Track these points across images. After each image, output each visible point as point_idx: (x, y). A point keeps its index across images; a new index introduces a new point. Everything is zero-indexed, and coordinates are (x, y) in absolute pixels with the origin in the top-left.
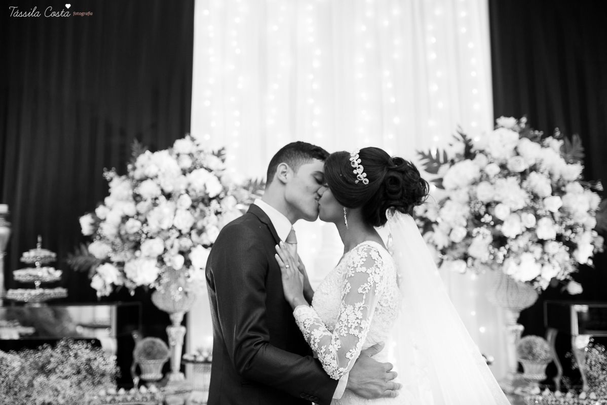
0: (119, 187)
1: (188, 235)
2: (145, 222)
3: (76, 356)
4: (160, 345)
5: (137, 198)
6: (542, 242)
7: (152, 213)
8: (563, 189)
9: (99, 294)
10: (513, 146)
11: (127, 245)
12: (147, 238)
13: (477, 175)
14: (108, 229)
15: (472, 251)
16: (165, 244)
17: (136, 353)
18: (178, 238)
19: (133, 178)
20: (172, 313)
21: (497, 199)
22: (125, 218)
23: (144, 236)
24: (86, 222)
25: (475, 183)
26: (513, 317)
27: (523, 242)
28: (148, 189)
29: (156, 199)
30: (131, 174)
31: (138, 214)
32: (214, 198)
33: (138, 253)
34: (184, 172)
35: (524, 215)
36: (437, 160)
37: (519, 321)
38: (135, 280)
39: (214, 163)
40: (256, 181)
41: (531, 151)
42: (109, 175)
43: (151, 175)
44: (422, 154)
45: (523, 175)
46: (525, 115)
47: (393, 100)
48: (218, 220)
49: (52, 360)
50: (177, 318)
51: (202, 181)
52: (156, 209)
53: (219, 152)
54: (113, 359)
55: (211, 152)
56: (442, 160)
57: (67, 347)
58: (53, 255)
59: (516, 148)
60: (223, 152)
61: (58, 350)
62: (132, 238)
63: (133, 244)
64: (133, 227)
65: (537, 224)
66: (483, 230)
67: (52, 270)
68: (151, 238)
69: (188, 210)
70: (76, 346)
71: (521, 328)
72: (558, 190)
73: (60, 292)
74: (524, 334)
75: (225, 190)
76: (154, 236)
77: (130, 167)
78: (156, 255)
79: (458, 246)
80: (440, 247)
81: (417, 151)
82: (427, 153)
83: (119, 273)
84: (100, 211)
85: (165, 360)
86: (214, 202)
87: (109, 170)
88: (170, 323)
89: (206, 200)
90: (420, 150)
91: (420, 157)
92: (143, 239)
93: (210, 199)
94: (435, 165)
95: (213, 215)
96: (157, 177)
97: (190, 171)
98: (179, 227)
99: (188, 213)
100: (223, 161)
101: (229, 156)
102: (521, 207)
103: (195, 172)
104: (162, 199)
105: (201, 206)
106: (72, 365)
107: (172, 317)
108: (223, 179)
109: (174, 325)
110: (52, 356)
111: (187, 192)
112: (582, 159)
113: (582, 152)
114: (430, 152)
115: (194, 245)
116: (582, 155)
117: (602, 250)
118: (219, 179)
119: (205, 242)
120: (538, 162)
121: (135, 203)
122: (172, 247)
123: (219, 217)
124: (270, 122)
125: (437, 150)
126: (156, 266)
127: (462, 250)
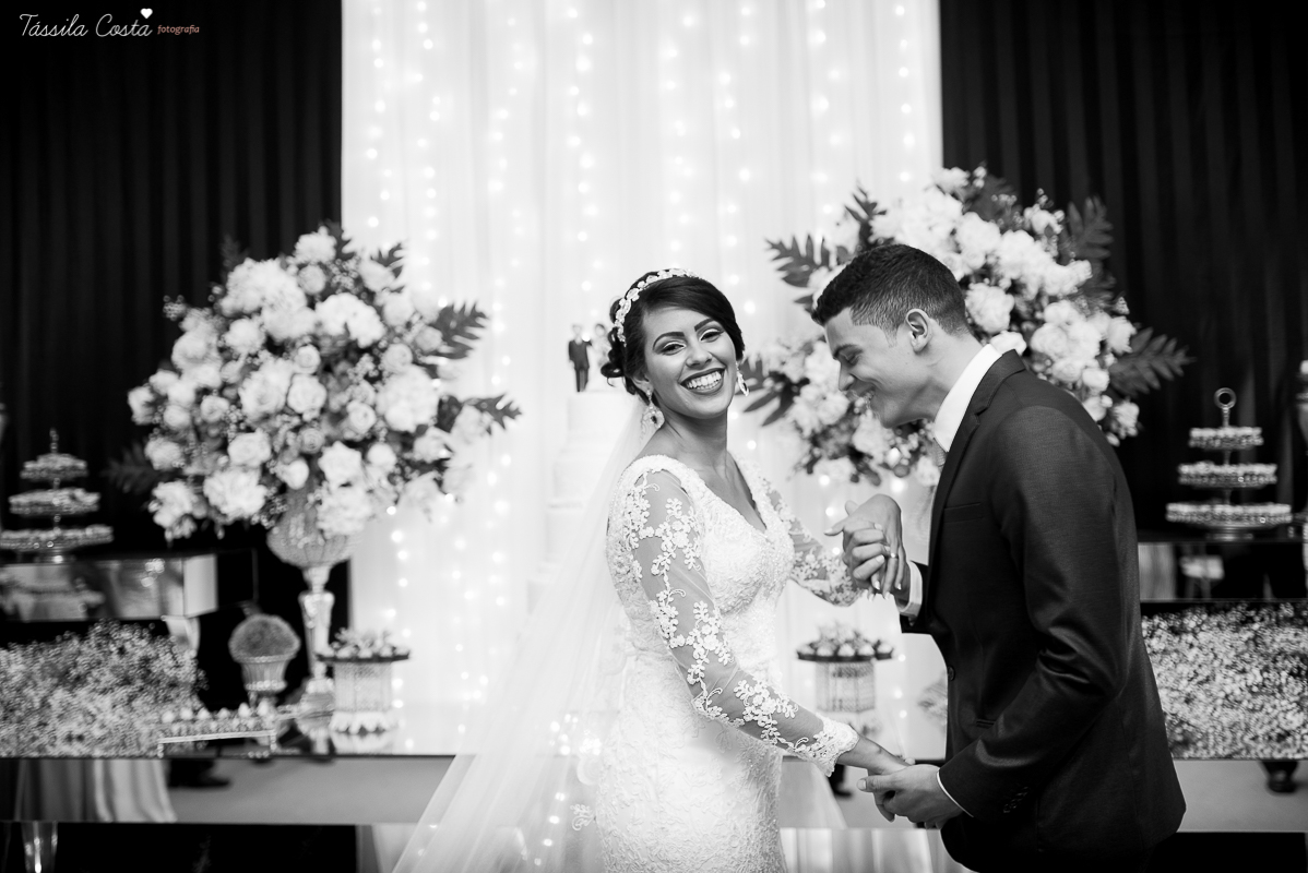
0: (196, 335)
1: (316, 424)
2: (236, 402)
3: (122, 651)
4: (278, 628)
5: (226, 353)
7: (247, 383)
8: (1038, 315)
9: (169, 536)
10: (949, 229)
11: (208, 444)
12: (239, 431)
14: (175, 417)
15: (861, 442)
16: (271, 443)
17: (233, 644)
18: (295, 429)
19: (220, 314)
20: (307, 568)
22: (202, 393)
23: (233, 427)
24: (138, 399)
29: (255, 356)
30: (218, 304)
31: (225, 385)
32: (369, 350)
33: (223, 460)
34: (312, 305)
36: (809, 260)
38: (224, 510)
39: (376, 277)
40: (464, 308)
41: (981, 239)
42: (174, 309)
43: (249, 308)
44: (779, 246)
46: (983, 163)
47: (736, 134)
48: (377, 391)
49: (80, 660)
50: (318, 576)
51: (346, 316)
52: (255, 375)
53: (392, 252)
54: (188, 655)
55: (376, 255)
56: (818, 259)
57: (107, 636)
58: (81, 464)
59: (953, 233)
60: (398, 254)
61: (93, 639)
62: (214, 432)
63: (218, 443)
64: (212, 412)
67: (79, 493)
68: (249, 430)
69: (315, 374)
70: (122, 635)
73: (100, 533)
75: (390, 330)
76: (254, 426)
77: (216, 289)
78: (256, 463)
79: (833, 431)
80: (807, 433)
81: (769, 242)
82: (788, 244)
83: (195, 498)
84: (161, 379)
85: (290, 656)
86: (366, 358)
87: (174, 300)
88: (305, 587)
89: (352, 351)
90: (775, 240)
91: (775, 253)
92: (231, 434)
93: (361, 352)
94: (805, 268)
95: (365, 385)
96: (259, 311)
97: (324, 296)
98: (299, 409)
99: (315, 380)
100: (397, 272)
101: (412, 261)
103: (332, 300)
104: (265, 355)
105: (343, 365)
106: (114, 669)
107: (307, 575)
108: (388, 310)
109: (311, 590)
110: (80, 653)
111: (316, 341)
112: (1105, 247)
113: (1106, 232)
114: (794, 242)
115: (330, 442)
116: (1106, 239)
117: (1133, 432)
118: (380, 311)
119: (349, 435)
120: (991, 260)
121: (219, 363)
122: (285, 446)
123: (378, 385)
124: (496, 186)
125: (809, 238)
126: (260, 483)
127: (844, 440)
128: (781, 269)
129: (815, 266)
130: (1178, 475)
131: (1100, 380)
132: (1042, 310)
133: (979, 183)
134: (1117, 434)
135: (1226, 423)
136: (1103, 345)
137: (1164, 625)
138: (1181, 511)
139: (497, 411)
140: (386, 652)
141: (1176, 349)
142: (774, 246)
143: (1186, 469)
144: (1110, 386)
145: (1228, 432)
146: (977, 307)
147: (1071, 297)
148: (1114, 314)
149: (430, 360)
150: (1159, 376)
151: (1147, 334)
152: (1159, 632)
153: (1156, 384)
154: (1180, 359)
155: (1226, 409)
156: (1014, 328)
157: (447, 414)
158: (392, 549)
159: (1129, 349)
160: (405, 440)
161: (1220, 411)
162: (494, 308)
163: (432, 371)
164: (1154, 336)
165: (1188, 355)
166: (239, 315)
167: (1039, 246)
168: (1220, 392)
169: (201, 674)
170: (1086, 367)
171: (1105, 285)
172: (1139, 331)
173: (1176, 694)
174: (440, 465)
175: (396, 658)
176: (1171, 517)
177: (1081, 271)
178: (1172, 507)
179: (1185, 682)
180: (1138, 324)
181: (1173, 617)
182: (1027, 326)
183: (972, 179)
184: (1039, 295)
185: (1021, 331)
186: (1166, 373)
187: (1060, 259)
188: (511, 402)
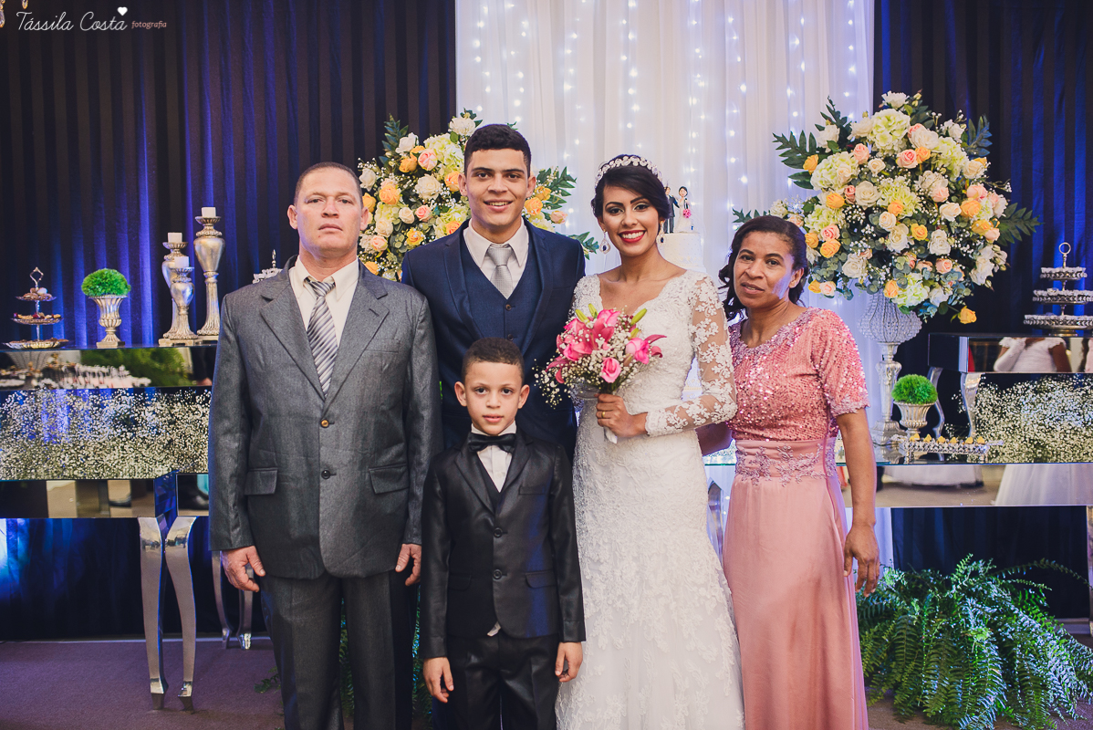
5: (409, 198)
6: (933, 259)
8: (963, 192)
10: (903, 134)
13: (856, 172)
15: (847, 269)
19: (397, 171)
25: (852, 182)
26: (890, 352)
27: (910, 258)
28: (426, 187)
35: (914, 226)
36: (802, 150)
37: (896, 359)
40: (557, 172)
41: (925, 139)
42: (366, 167)
45: (915, 173)
46: (919, 89)
47: (738, 58)
56: (808, 149)
59: (906, 137)
65: (929, 237)
66: (862, 243)
71: (899, 366)
72: (958, 193)
74: (901, 374)
77: (388, 154)
79: (828, 262)
81: (776, 136)
82: (788, 138)
90: (780, 135)
91: (780, 144)
94: (799, 155)
96: (437, 170)
102: (910, 215)
112: (988, 148)
113: (989, 139)
114: (792, 136)
116: (989, 143)
117: (1002, 268)
124: (567, 87)
125: (803, 134)
127: (834, 268)
128: (782, 155)
129: (806, 155)
130: (1033, 296)
131: (994, 234)
132: (965, 188)
133: (916, 103)
135: (1064, 264)
136: (994, 212)
138: (1032, 318)
141: (1032, 216)
142: (779, 139)
143: (1039, 293)
145: (1065, 268)
147: (981, 181)
150: (1022, 233)
151: (1014, 207)
153: (1020, 238)
154: (1035, 223)
155: (1065, 256)
156: (952, 199)
159: (1005, 215)
161: (1061, 257)
164: (1019, 207)
165: (1039, 221)
167: (959, 147)
168: (1060, 245)
170: (988, 226)
172: (1010, 203)
176: (1027, 323)
178: (1028, 316)
180: (1011, 200)
183: (911, 100)
186: (1026, 231)
187: (971, 157)
188: (592, 239)
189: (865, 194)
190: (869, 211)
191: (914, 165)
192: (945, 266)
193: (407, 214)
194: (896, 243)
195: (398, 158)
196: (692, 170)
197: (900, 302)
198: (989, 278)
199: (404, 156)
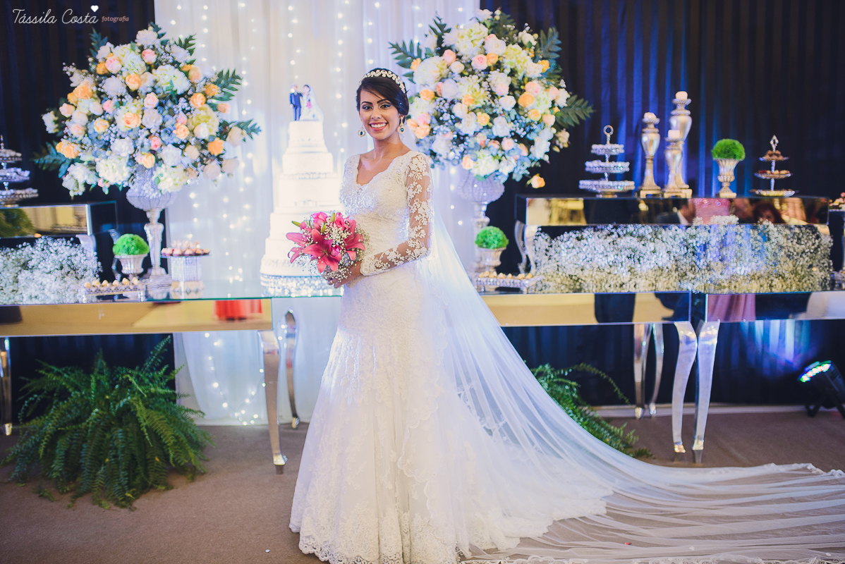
0: (81, 83)
1: (157, 135)
2: (112, 122)
3: (57, 252)
4: (138, 241)
5: (101, 96)
6: (499, 139)
7: (119, 112)
8: (522, 87)
9: (72, 194)
10: (481, 42)
11: (97, 145)
12: (116, 137)
13: (444, 72)
14: (74, 128)
15: (435, 148)
16: (134, 144)
17: (115, 250)
18: (147, 137)
19: (95, 73)
20: (148, 211)
21: (459, 97)
22: (92, 117)
23: (113, 136)
24: (49, 120)
25: (442, 80)
26: (481, 210)
27: (481, 138)
28: (112, 86)
29: (122, 97)
30: (93, 67)
31: (104, 113)
32: (182, 95)
33: (108, 153)
34: (150, 68)
35: (479, 114)
36: (411, 54)
37: (487, 214)
38: (108, 179)
39: (181, 55)
40: (228, 73)
41: (496, 47)
42: (69, 70)
43: (114, 72)
44: (396, 46)
46: (499, 7)
48: (188, 117)
49: (33, 257)
50: (154, 216)
51: (168, 77)
52: (123, 108)
53: (187, 41)
54: (92, 254)
55: (178, 42)
57: (47, 245)
58: (19, 155)
59: (483, 44)
60: (191, 42)
61: (38, 248)
62: (101, 138)
64: (100, 127)
65: (492, 122)
66: (444, 128)
67: (19, 170)
68: (121, 137)
69: (156, 108)
70: (55, 244)
71: (487, 220)
73: (31, 192)
74: (489, 224)
75: (193, 85)
76: (123, 136)
77: (90, 59)
78: (126, 155)
81: (391, 44)
82: (401, 45)
83: (91, 173)
84: (65, 110)
85: (145, 255)
86: (182, 100)
87: (69, 65)
88: (147, 221)
89: (175, 97)
90: (394, 43)
91: (394, 50)
92: (112, 139)
93: (179, 97)
94: (409, 59)
95: (181, 113)
96: (121, 73)
97: (156, 66)
98: (148, 126)
99: (156, 111)
100: (191, 52)
101: (199, 46)
102: (480, 105)
103: (160, 67)
104: (128, 97)
105: (170, 104)
106: (54, 261)
107: (148, 215)
108: (191, 74)
109: (150, 222)
110: (32, 253)
111: (154, 90)
112: (558, 53)
113: (558, 45)
114: (404, 44)
115: (165, 144)
116: (559, 49)
117: (566, 146)
118: (187, 74)
119: (175, 141)
120: (501, 59)
121: (100, 101)
122: (142, 146)
123: (188, 114)
124: (242, 5)
125: (411, 42)
126: (128, 165)
127: (428, 146)
128: (397, 59)
129: (414, 58)
130: (585, 167)
131: (551, 120)
132: (524, 85)
133: (497, 18)
134: (558, 147)
135: (608, 142)
136: (553, 102)
137: (574, 236)
138: (585, 184)
139: (249, 128)
140: (200, 252)
141: (588, 105)
142: (393, 46)
143: (588, 164)
144: (556, 122)
145: (609, 146)
146: (493, 82)
147: (539, 79)
148: (559, 88)
149: (214, 101)
150: (579, 118)
151: (574, 98)
152: (571, 239)
153: (577, 122)
154: (590, 110)
155: (608, 135)
156: (511, 93)
157: (224, 131)
158: (190, 202)
159: (566, 105)
160: (204, 144)
161: (606, 136)
162: (243, 73)
163: (214, 108)
164: (577, 99)
165: (593, 109)
166: (109, 75)
167: (524, 53)
168: (606, 128)
169: (100, 263)
170: (544, 114)
171: (557, 71)
172: (571, 96)
173: (577, 266)
174: (219, 158)
175: (205, 254)
176: (581, 187)
177: (544, 66)
178: (582, 182)
179: (581, 261)
180: (571, 93)
181: (578, 232)
182: (517, 93)
183: (493, 15)
184: (524, 77)
185: (514, 95)
186: (582, 117)
187: (535, 59)
188: (255, 125)
189: (448, 90)
190: (452, 103)
191: (484, 67)
192: (509, 144)
193: (96, 108)
194: (467, 127)
195: (96, 61)
196: (338, 70)
197: (475, 172)
198: (546, 153)
199: (100, 61)
